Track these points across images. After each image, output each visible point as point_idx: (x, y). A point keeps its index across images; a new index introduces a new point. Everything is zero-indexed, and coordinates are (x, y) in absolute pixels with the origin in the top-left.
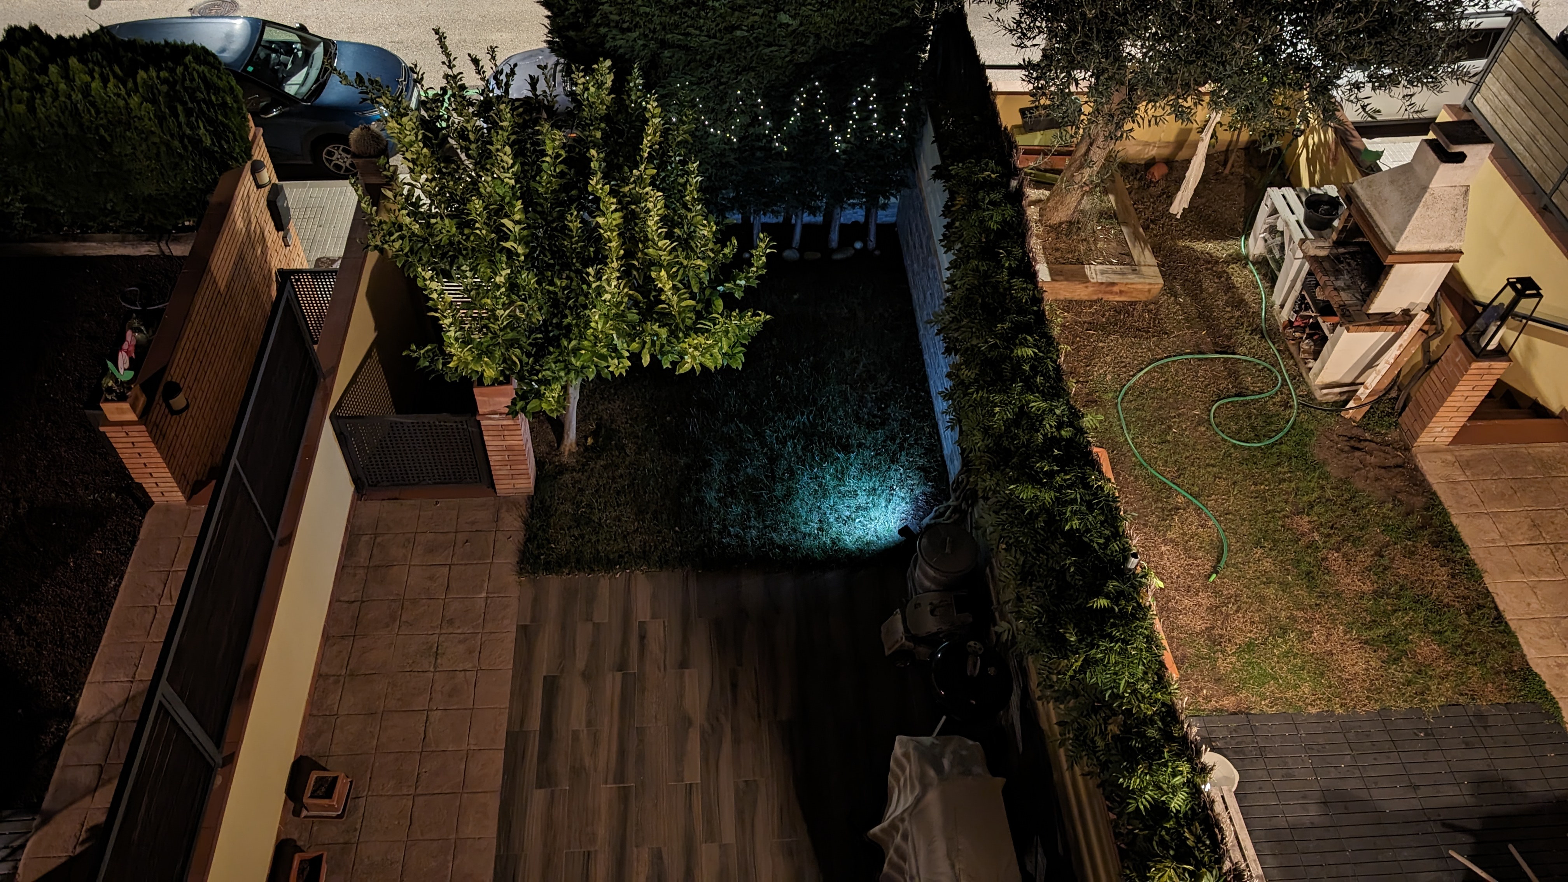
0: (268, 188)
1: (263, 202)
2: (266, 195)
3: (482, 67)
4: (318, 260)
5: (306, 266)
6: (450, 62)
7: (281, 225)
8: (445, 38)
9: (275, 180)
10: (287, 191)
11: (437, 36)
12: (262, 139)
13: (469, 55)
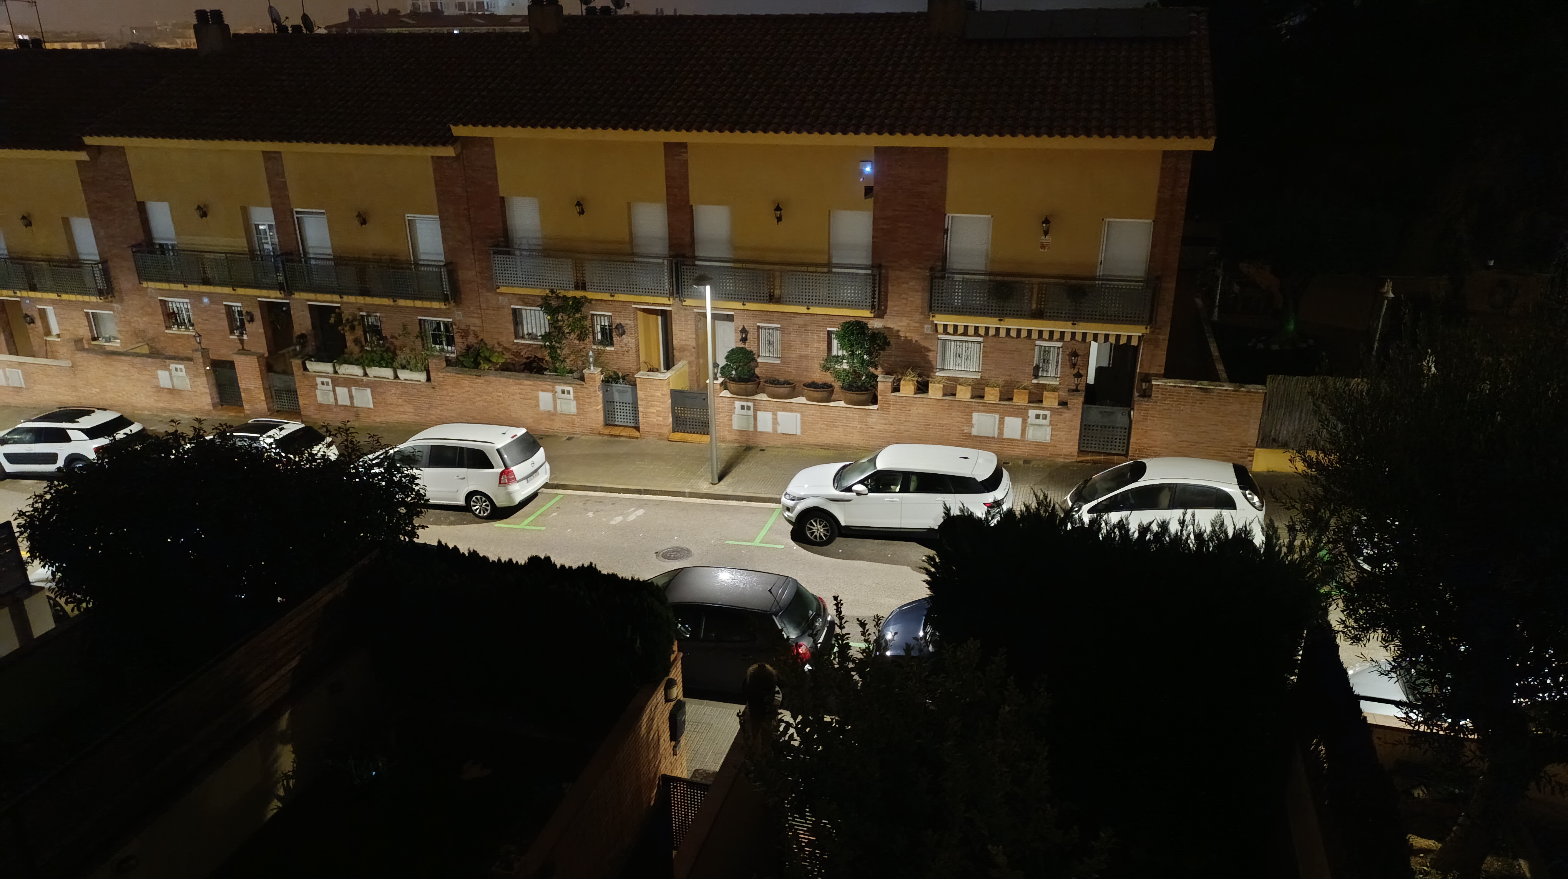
0: (673, 703)
1: (667, 714)
2: (670, 708)
3: (868, 630)
4: (697, 770)
5: (685, 775)
6: (841, 623)
7: (675, 736)
8: (842, 604)
9: (681, 697)
10: (687, 707)
11: (835, 602)
12: (680, 662)
13: (858, 619)
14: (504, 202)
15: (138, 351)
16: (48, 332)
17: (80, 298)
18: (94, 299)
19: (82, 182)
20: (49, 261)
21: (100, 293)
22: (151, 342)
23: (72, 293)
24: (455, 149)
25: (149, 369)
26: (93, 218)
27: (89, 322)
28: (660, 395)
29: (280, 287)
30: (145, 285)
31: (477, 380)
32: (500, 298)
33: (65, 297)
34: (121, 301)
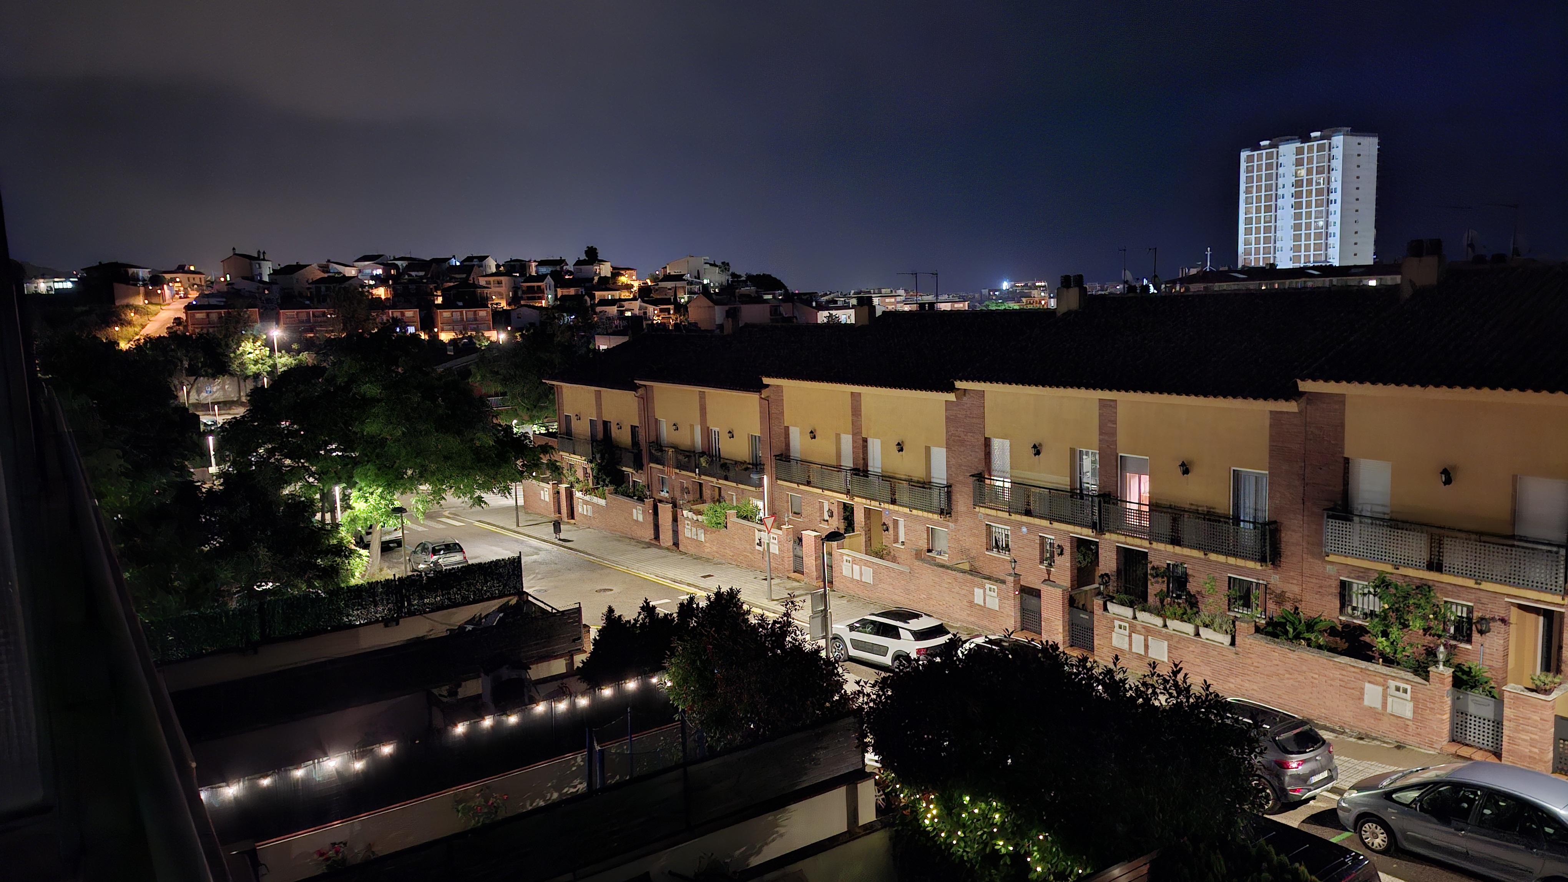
14: (1348, 463)
15: (960, 566)
16: (896, 541)
17: (925, 514)
18: (936, 517)
19: (947, 418)
20: (910, 481)
21: (941, 512)
22: (972, 560)
23: (922, 510)
24: (1298, 404)
25: (968, 584)
26: (948, 448)
27: (928, 535)
28: (1539, 719)
29: (1093, 526)
30: (977, 509)
31: (1291, 655)
32: (1328, 567)
33: (915, 512)
34: (956, 521)
